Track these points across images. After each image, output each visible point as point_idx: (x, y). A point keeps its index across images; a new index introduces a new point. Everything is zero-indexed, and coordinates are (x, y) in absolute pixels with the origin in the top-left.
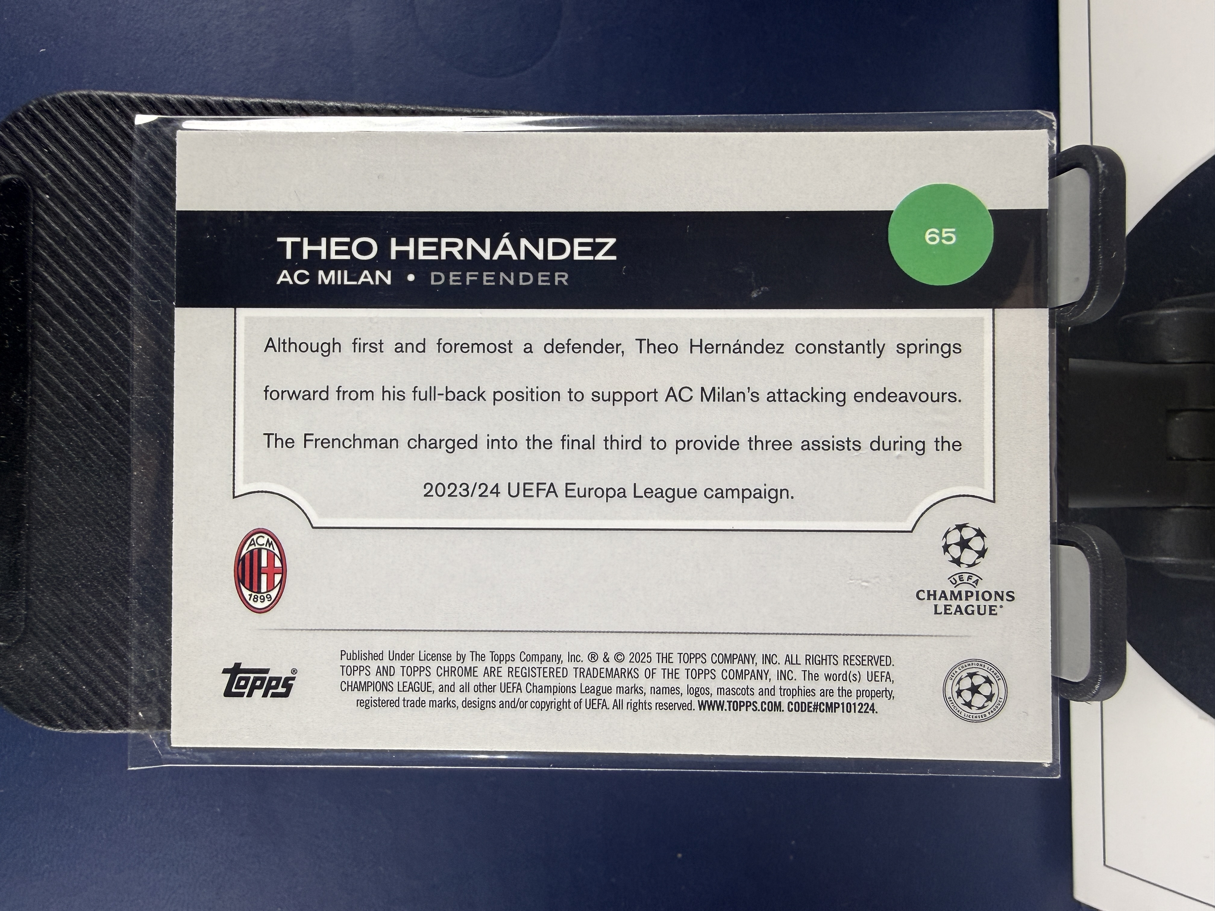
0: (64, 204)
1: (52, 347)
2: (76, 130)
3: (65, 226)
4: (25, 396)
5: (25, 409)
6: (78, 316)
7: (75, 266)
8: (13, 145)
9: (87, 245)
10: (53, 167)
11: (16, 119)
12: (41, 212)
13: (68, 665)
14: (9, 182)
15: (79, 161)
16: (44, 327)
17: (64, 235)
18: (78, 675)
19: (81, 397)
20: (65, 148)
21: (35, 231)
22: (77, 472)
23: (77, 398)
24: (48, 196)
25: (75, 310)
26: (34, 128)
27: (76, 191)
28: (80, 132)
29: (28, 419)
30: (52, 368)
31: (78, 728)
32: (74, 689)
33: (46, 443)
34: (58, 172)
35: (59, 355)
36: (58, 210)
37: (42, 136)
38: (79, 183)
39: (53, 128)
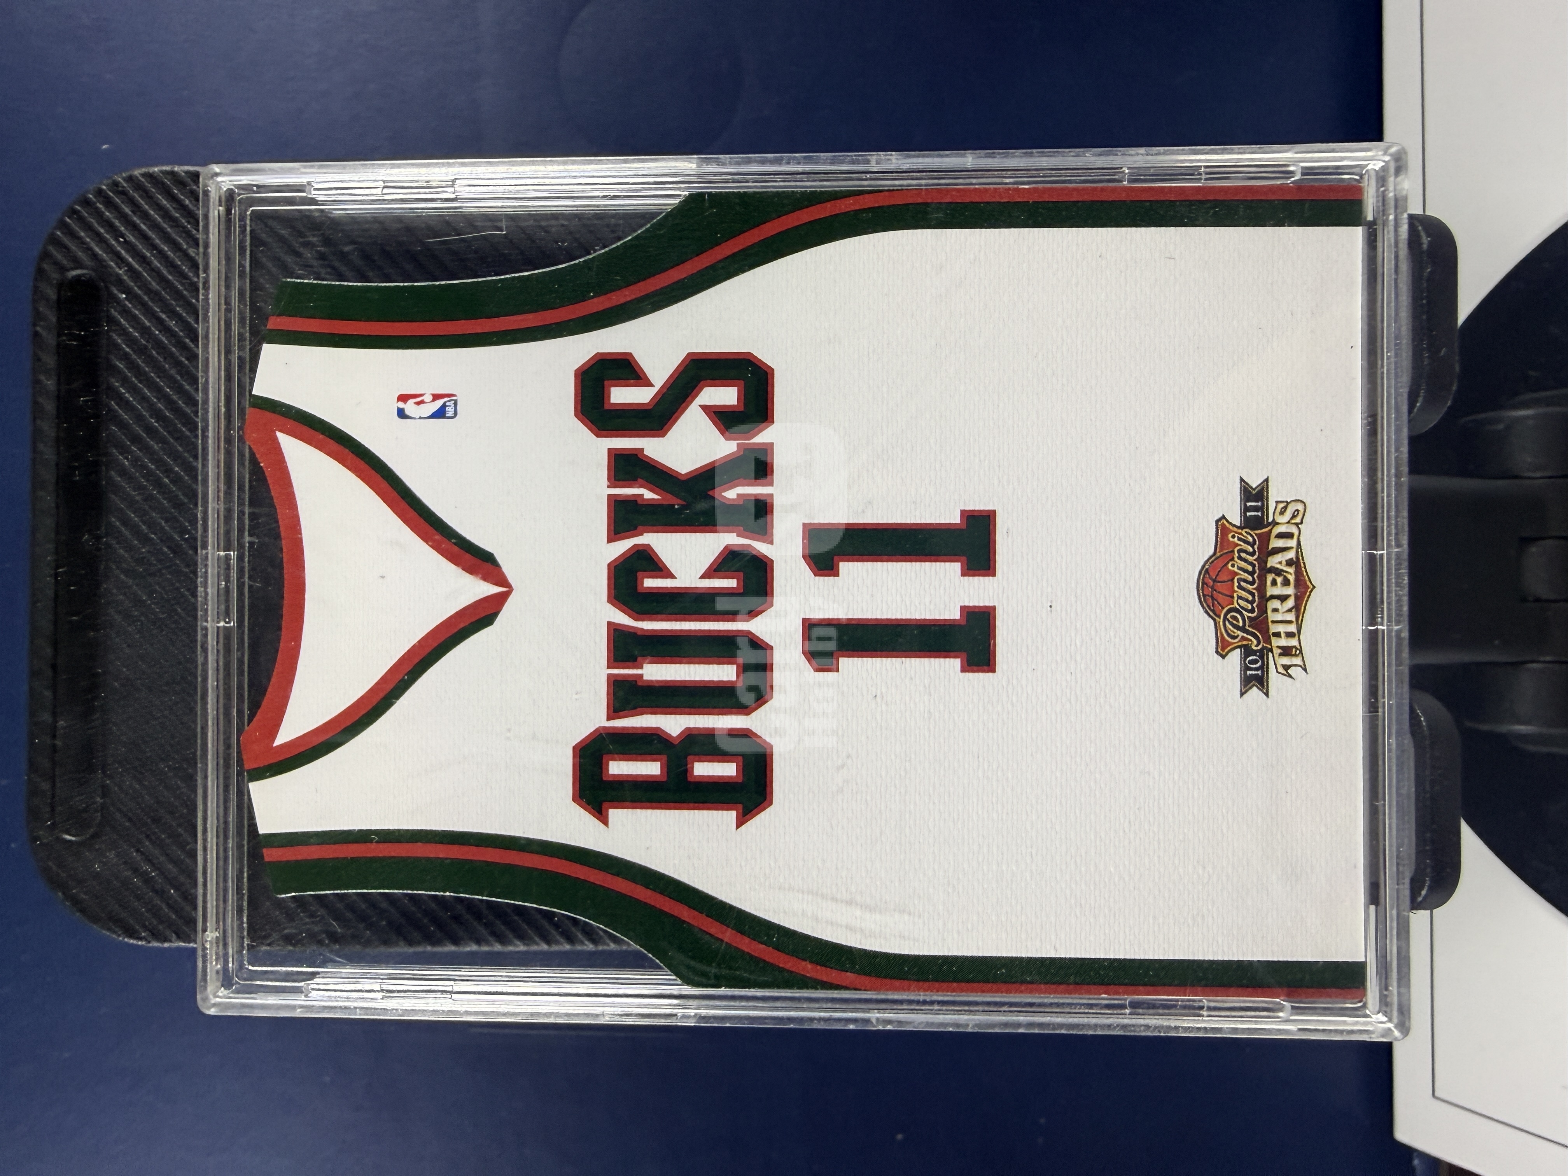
0: (144, 305)
1: (130, 478)
2: (158, 215)
3: (145, 331)
4: (98, 538)
5: (98, 553)
6: (163, 441)
7: (158, 380)
8: (82, 234)
9: (172, 355)
10: (130, 260)
11: (86, 203)
12: (116, 314)
13: (153, 865)
14: (78, 279)
15: (161, 252)
16: (121, 454)
17: (144, 342)
18: (166, 877)
19: (167, 539)
20: (144, 237)
21: (109, 338)
22: (162, 630)
23: (162, 541)
24: (124, 296)
25: (156, 431)
26: (107, 214)
27: (158, 287)
28: (163, 217)
29: (102, 567)
30: (132, 503)
31: (166, 940)
32: (161, 893)
33: (125, 594)
34: (137, 266)
35: (140, 488)
36: (137, 312)
37: (117, 223)
38: (162, 279)
39: (130, 213)
